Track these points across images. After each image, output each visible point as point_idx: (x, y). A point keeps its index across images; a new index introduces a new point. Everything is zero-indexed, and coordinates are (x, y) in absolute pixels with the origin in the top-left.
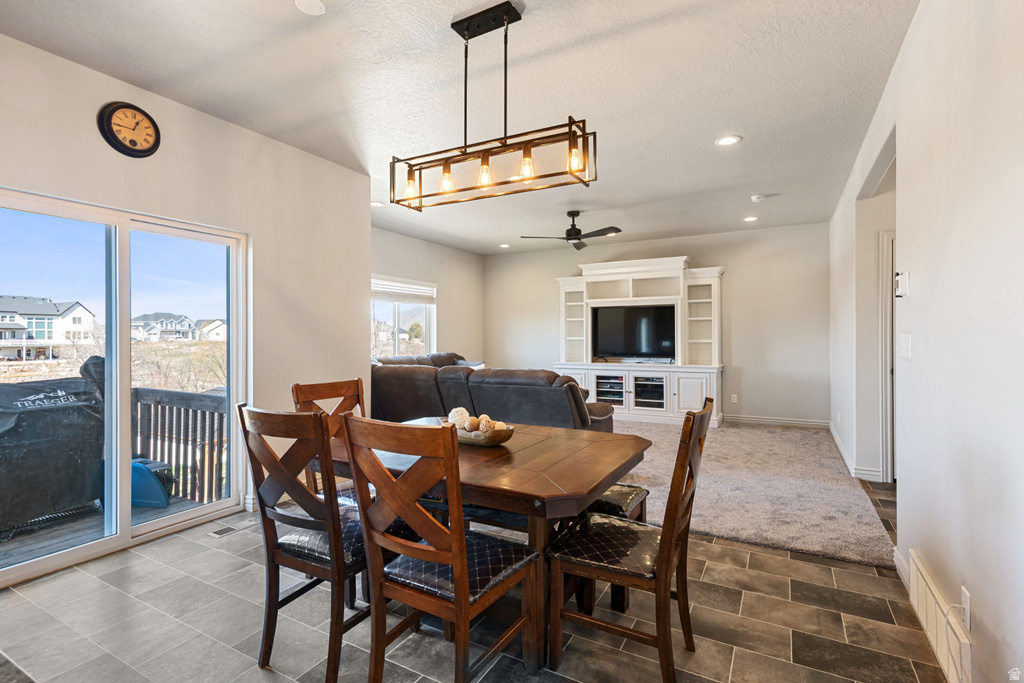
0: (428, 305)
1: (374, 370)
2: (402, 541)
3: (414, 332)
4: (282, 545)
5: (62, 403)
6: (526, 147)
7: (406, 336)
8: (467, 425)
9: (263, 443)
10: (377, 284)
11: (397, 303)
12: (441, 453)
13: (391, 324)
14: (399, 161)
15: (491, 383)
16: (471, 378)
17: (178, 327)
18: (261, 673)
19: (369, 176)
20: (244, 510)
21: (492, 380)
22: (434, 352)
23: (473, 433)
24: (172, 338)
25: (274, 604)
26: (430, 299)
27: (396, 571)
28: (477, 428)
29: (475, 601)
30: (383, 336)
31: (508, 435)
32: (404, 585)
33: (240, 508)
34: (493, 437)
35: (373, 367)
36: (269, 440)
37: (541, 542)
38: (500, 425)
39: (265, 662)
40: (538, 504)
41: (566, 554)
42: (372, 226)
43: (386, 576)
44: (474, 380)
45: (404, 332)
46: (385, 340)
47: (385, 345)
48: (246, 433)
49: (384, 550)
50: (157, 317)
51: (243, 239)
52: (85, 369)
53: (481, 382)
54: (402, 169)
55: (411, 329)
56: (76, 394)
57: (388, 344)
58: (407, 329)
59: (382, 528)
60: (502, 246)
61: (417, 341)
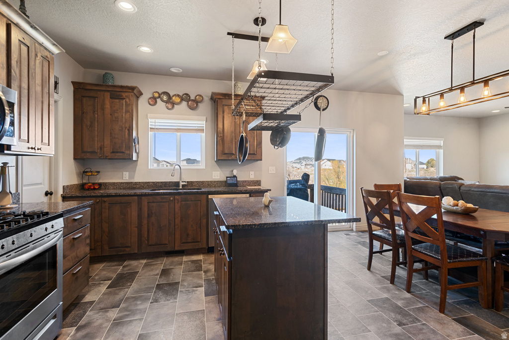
0: (438, 150)
1: (405, 182)
2: (420, 236)
3: (430, 164)
4: (374, 234)
5: (299, 187)
6: (486, 82)
7: (425, 166)
8: (451, 204)
9: (369, 200)
10: (407, 141)
11: (418, 150)
12: (435, 206)
13: (415, 160)
14: (418, 97)
15: (475, 191)
16: (462, 188)
17: (311, 163)
18: (368, 271)
19: (403, 95)
20: (352, 230)
21: (476, 190)
22: (442, 175)
23: (455, 207)
24: (308, 167)
25: (371, 253)
26: (439, 147)
27: (417, 248)
28: (457, 205)
29: (450, 262)
30: (409, 166)
31: (475, 211)
32: (420, 252)
33: (351, 229)
34: (466, 210)
35: (405, 181)
36: (371, 199)
37: (489, 255)
38: (470, 205)
39: (369, 268)
40: (482, 233)
41: (504, 261)
42: (405, 114)
43: (413, 249)
44: (464, 189)
45: (422, 163)
46: (410, 168)
47: (410, 171)
48: (363, 196)
49: (412, 239)
50: (304, 158)
51: (352, 131)
52: (303, 177)
53: (469, 190)
54: (420, 101)
55: (428, 162)
56: (302, 185)
57: (412, 171)
58: (425, 162)
59: (412, 231)
60: (493, 111)
61: (432, 169)
